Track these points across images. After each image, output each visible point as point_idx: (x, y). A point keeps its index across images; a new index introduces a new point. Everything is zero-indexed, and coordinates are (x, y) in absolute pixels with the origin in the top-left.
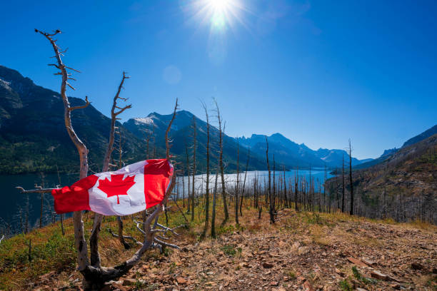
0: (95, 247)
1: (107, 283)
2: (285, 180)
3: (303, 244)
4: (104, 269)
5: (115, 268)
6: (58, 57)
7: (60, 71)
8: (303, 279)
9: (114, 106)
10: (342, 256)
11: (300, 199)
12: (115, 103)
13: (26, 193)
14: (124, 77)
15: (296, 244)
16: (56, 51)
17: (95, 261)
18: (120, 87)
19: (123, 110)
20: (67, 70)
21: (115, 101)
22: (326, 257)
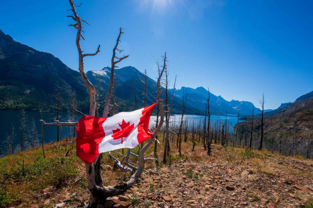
0: (98, 171)
1: (108, 199)
3: (251, 173)
4: (107, 188)
5: (115, 187)
6: (73, 10)
8: (266, 200)
9: (114, 56)
10: (287, 183)
12: (114, 54)
13: (47, 125)
14: (121, 33)
15: (245, 173)
16: (72, 5)
17: (99, 181)
18: (118, 40)
19: (121, 59)
20: (82, 22)
21: (114, 51)
22: (275, 183)
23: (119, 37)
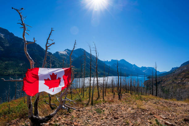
0: (36, 107)
1: (41, 124)
2: (126, 80)
3: (133, 109)
4: (40, 117)
5: (45, 117)
6: (22, 20)
7: (23, 26)
8: (132, 124)
9: (47, 43)
10: (151, 114)
11: (132, 89)
12: (47, 42)
13: (5, 81)
14: (52, 30)
15: (130, 109)
16: (21, 17)
17: (36, 113)
18: (50, 34)
19: (51, 45)
21: (47, 40)
22: (143, 115)
23: (51, 33)
